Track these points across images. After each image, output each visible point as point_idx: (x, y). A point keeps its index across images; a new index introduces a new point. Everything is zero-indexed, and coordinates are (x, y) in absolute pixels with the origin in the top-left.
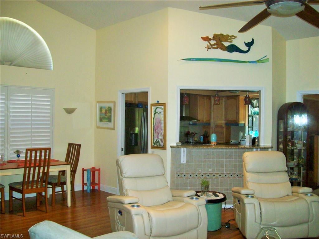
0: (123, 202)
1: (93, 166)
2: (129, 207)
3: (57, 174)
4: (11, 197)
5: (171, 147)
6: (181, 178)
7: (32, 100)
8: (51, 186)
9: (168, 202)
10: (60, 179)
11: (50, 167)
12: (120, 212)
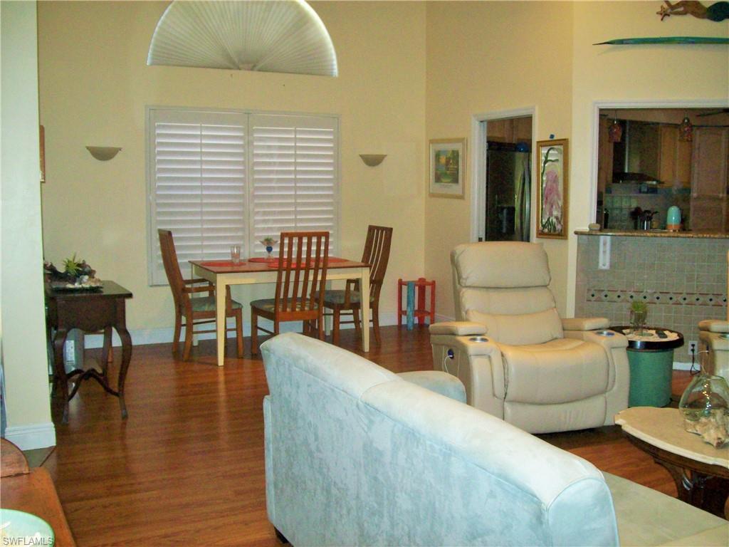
0: (456, 333)
1: (422, 276)
2: (465, 340)
3: (343, 287)
4: (255, 327)
5: (576, 233)
6: (599, 300)
7: (296, 140)
8: (332, 311)
9: (553, 340)
10: (349, 298)
11: (328, 271)
12: (450, 352)
